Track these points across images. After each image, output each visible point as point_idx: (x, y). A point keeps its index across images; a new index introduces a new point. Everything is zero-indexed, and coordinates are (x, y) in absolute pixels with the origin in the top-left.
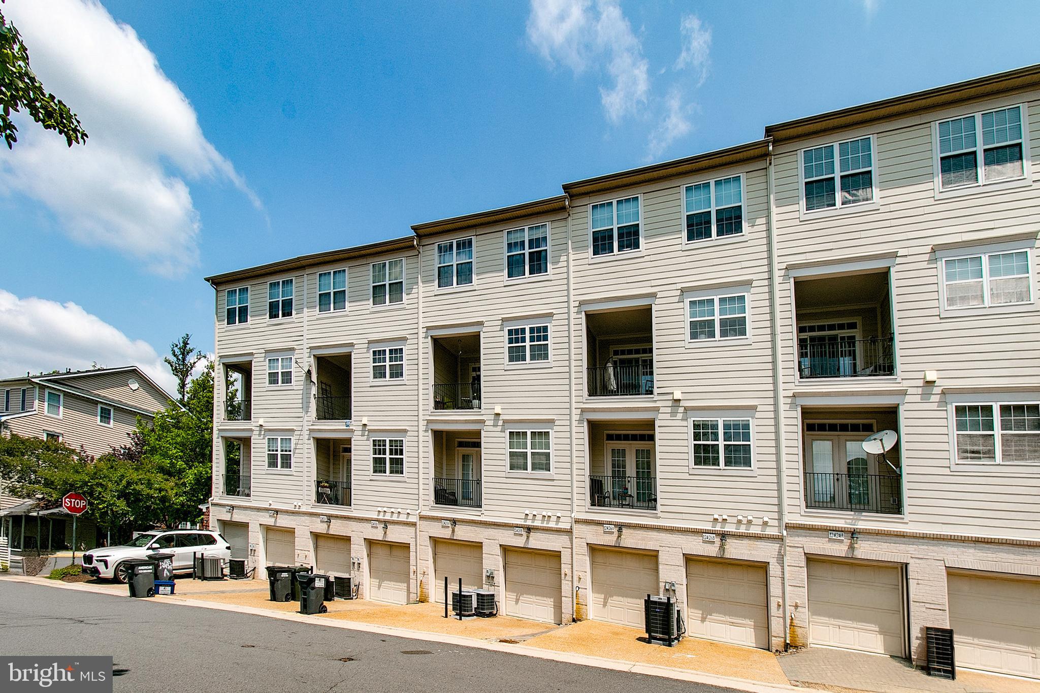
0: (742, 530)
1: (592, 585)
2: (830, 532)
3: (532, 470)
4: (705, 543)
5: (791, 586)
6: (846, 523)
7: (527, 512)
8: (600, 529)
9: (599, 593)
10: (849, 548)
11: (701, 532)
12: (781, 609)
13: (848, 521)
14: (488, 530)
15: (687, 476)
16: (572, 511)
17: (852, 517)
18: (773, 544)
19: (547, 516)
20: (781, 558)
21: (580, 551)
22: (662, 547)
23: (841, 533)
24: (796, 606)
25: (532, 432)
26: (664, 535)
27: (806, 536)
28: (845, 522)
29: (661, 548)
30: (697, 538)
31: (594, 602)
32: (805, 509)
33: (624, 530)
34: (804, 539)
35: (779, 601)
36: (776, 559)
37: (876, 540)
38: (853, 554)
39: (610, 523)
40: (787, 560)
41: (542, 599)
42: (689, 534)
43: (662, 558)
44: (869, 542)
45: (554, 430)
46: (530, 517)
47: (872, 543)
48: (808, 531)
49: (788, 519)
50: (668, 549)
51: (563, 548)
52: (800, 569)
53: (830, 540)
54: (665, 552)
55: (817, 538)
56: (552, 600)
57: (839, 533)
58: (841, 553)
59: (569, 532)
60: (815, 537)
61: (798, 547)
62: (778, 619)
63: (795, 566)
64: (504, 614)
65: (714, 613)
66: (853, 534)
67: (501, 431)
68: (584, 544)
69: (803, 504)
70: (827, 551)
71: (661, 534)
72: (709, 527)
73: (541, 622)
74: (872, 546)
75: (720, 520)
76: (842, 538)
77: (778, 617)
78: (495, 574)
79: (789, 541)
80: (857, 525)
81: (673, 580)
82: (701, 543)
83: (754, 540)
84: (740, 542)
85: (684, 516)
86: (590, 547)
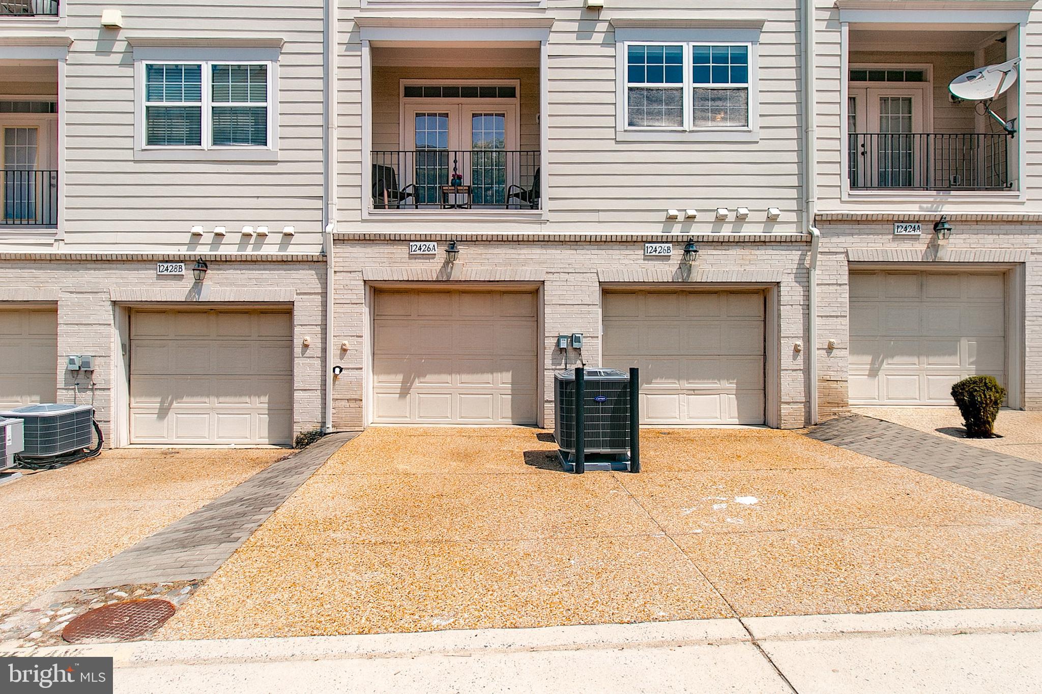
0: (726, 231)
1: (373, 360)
2: (896, 224)
3: (215, 143)
4: (648, 260)
5: (822, 317)
6: (921, 209)
7: (198, 229)
8: (401, 251)
9: (389, 373)
10: (928, 247)
11: (642, 241)
12: (801, 358)
13: (925, 206)
14: (76, 273)
15: (612, 145)
16: (326, 221)
17: (932, 199)
18: (788, 252)
19: (255, 235)
20: (804, 276)
21: (346, 296)
22: (553, 273)
23: (917, 225)
24: (830, 348)
25: (214, 67)
26: (559, 252)
27: (852, 234)
28: (920, 207)
29: (550, 276)
30: (632, 253)
31: (376, 390)
32: (849, 190)
33: (462, 249)
34: (849, 239)
35: (798, 343)
36: (793, 276)
37: (976, 232)
38: (936, 256)
39: (426, 239)
40: (817, 276)
41: (237, 399)
42: (615, 247)
43: (550, 294)
44: (963, 236)
45: (279, 63)
46: (208, 238)
47: (967, 236)
48: (857, 226)
49: (818, 207)
50: (567, 276)
51: (297, 294)
52: (838, 287)
53: (896, 238)
54: (558, 283)
55: (872, 236)
56: (265, 399)
57: (913, 225)
58: (915, 256)
59: (320, 263)
60: (868, 234)
61: (836, 253)
62: (794, 373)
63: (829, 284)
64: (124, 443)
65: (656, 378)
66: (939, 225)
67: (120, 65)
68: (356, 283)
69: (847, 182)
70: (890, 255)
71: (549, 251)
72: (656, 231)
73: (233, 446)
74: (968, 241)
75: (681, 217)
76: (917, 232)
77: (794, 370)
78: (97, 366)
79: (823, 244)
80: (940, 211)
81: (576, 331)
82: (642, 262)
83: (752, 247)
84: (724, 252)
85: (603, 216)
86: (371, 287)
